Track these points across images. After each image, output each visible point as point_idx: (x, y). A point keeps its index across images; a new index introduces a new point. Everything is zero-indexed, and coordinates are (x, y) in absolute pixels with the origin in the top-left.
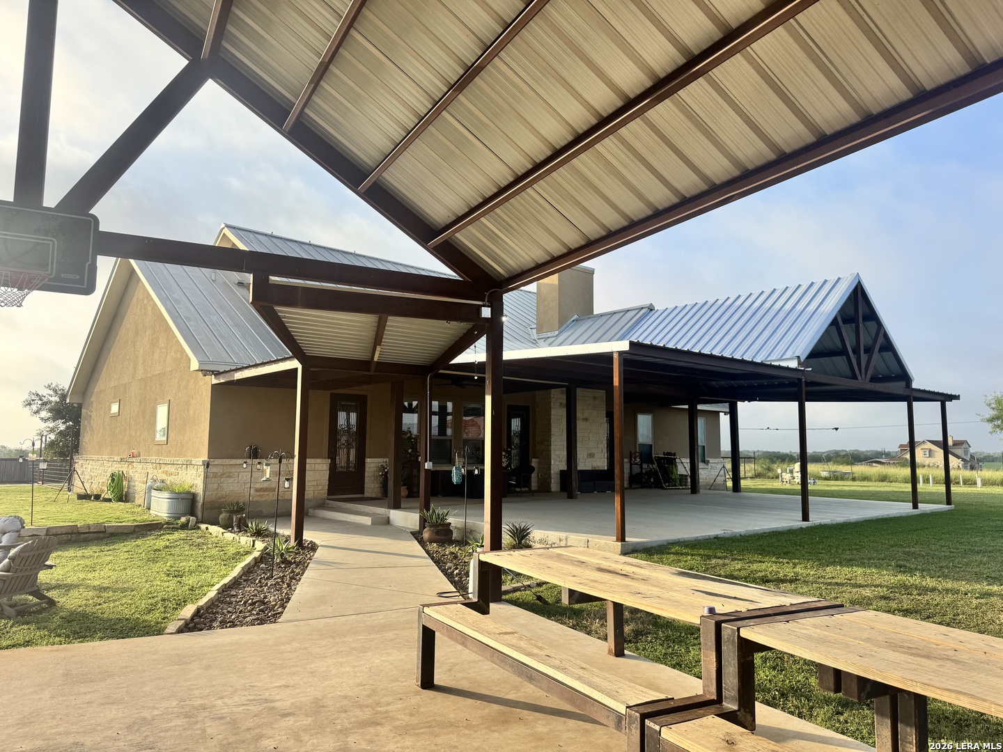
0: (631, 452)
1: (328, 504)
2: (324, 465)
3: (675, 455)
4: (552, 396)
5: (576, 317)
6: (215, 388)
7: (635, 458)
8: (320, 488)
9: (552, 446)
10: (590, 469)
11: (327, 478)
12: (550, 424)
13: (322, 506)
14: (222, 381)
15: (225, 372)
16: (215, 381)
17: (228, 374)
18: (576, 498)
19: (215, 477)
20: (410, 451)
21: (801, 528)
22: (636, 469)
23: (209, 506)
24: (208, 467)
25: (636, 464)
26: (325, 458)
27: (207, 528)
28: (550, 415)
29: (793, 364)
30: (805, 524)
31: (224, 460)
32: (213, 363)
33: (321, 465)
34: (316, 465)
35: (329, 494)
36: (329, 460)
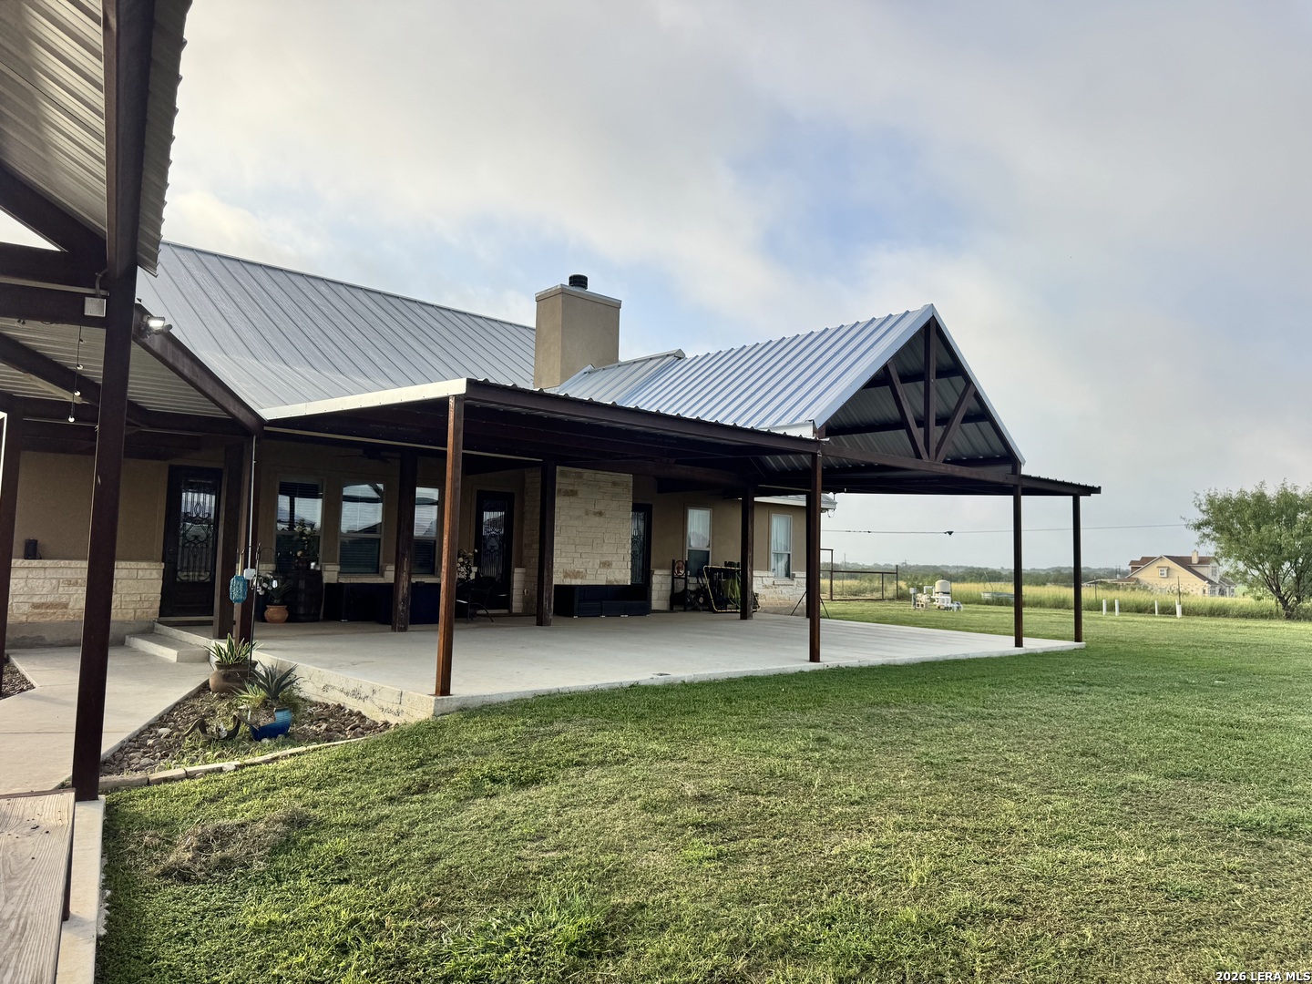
0: (674, 561)
1: (157, 630)
2: (154, 572)
5: (589, 367)
7: (678, 569)
8: (146, 605)
10: (604, 584)
11: (159, 590)
13: (148, 632)
18: (549, 625)
20: (299, 554)
21: (801, 672)
22: (680, 585)
25: (680, 577)
26: (156, 561)
29: (808, 433)
30: (814, 666)
33: (148, 572)
34: (140, 571)
35: (161, 614)
36: (163, 564)
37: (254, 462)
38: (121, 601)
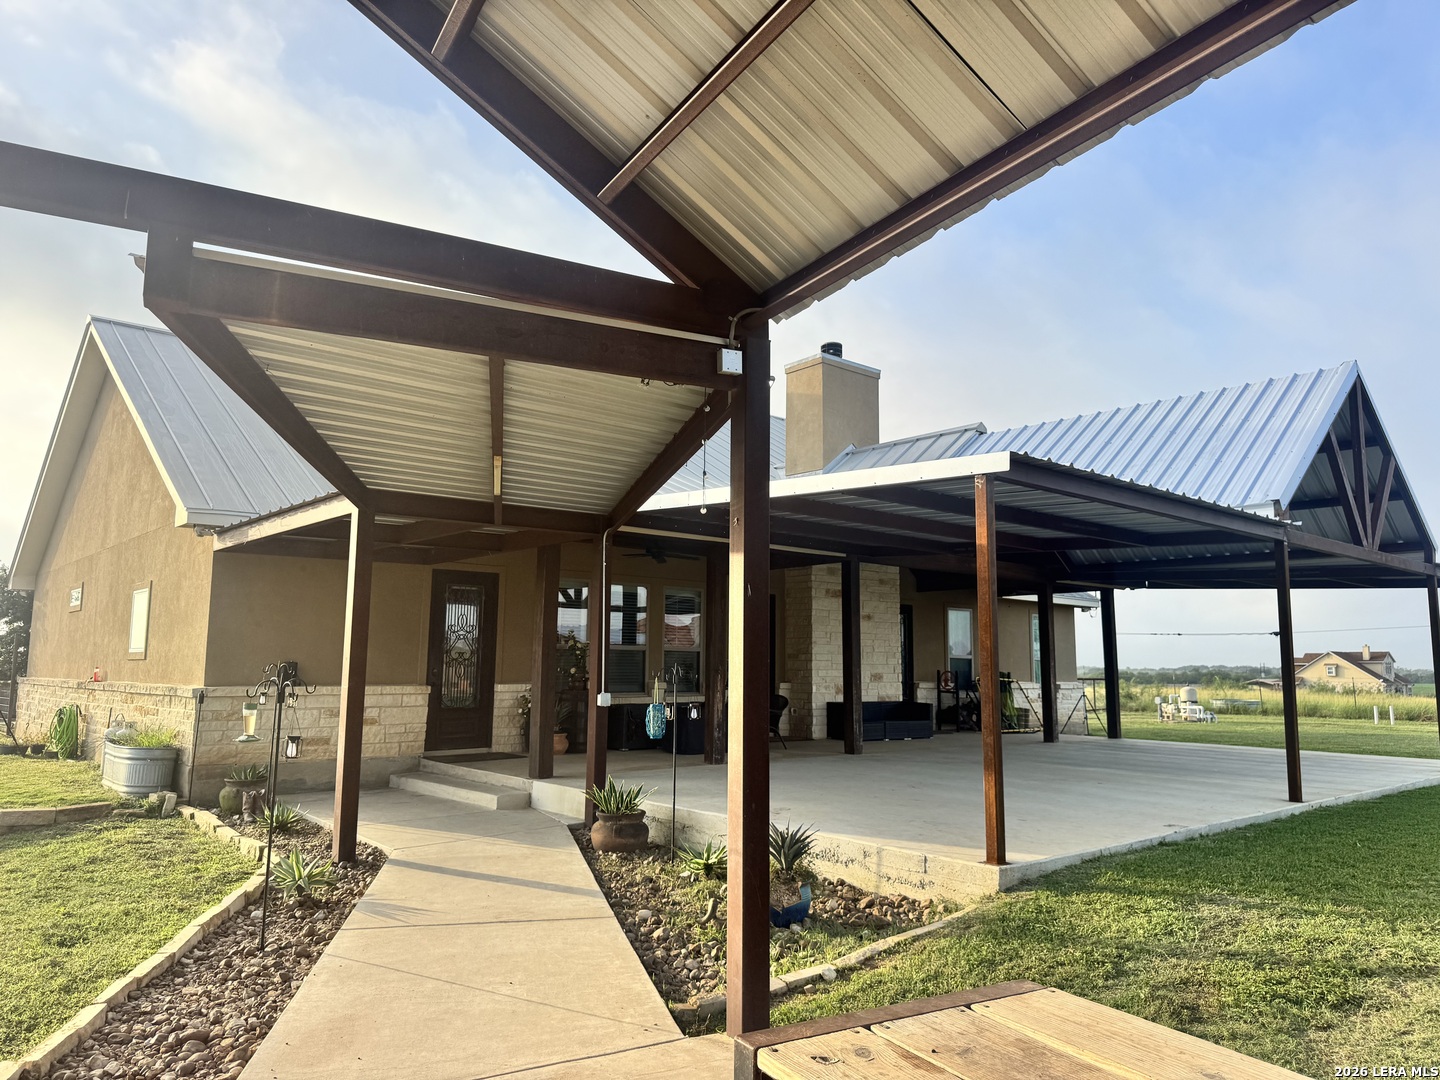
0: (938, 672)
1: (425, 766)
2: (420, 697)
3: (1009, 676)
4: (813, 578)
5: (850, 448)
6: (219, 555)
7: (946, 681)
8: (411, 737)
9: (814, 663)
10: (876, 700)
11: (425, 719)
12: (810, 625)
13: (414, 770)
14: (229, 544)
15: (233, 528)
16: (218, 544)
17: (237, 532)
18: (860, 753)
19: (217, 719)
20: (573, 671)
22: (948, 701)
23: (204, 772)
24: (201, 701)
25: (948, 691)
26: (421, 685)
27: (192, 816)
28: (810, 610)
29: (1269, 513)
30: (1296, 808)
31: (235, 689)
32: (213, 513)
33: (413, 697)
34: (405, 697)
35: (427, 748)
36: (429, 688)
37: (605, 564)
38: (385, 734)
